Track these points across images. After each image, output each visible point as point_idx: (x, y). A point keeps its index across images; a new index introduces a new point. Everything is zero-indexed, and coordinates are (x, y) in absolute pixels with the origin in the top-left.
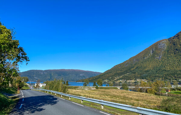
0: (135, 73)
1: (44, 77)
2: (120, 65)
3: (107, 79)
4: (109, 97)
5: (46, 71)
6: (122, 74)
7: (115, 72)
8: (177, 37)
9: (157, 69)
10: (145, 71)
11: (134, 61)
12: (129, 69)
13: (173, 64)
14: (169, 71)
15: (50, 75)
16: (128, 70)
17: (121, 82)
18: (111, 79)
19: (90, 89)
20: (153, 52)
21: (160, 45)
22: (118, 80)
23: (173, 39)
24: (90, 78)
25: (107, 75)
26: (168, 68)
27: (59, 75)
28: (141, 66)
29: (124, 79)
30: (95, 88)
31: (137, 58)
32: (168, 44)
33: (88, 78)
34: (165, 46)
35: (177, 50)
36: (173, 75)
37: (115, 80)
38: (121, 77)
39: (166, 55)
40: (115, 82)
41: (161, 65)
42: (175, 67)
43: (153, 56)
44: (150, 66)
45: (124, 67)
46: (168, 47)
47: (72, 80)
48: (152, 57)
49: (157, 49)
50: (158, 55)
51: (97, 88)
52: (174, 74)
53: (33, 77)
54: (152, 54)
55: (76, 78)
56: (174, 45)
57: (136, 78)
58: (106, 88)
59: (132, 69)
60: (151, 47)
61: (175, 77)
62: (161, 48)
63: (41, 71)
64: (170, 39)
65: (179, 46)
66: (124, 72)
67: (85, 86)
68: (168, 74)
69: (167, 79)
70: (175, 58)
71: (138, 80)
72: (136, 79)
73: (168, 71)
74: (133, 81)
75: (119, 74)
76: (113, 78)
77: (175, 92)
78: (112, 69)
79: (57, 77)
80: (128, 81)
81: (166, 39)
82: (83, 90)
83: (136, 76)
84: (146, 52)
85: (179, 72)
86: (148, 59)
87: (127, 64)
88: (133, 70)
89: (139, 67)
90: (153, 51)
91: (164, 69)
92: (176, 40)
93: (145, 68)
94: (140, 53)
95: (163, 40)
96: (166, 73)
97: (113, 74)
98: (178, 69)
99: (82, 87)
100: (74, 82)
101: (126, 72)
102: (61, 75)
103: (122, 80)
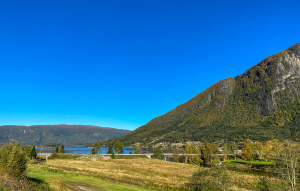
0: (184, 131)
1: (29, 138)
2: (161, 118)
3: (139, 142)
4: (124, 171)
5: (33, 128)
6: (163, 132)
7: (153, 130)
8: (247, 75)
9: (218, 124)
10: (199, 128)
11: (184, 111)
12: (176, 125)
13: (242, 117)
14: (236, 127)
15: (40, 134)
16: (174, 126)
17: (161, 147)
18: (146, 141)
19: (101, 159)
20: (212, 98)
21: (222, 86)
22: (156, 142)
23: (242, 78)
24: (111, 140)
25: (140, 135)
26: (234, 124)
27: (56, 135)
28: (194, 120)
29: (167, 141)
30: (109, 158)
31: (187, 106)
32: (235, 86)
33: (107, 139)
34: (230, 88)
35: (247, 95)
36: (240, 135)
37: (152, 142)
38: (162, 137)
39: (232, 103)
40: (152, 147)
41: (224, 118)
42: (243, 122)
43: (213, 105)
44: (207, 120)
45: (167, 121)
46: (235, 90)
47: (80, 144)
48: (210, 105)
49: (218, 93)
50: (219, 103)
51: (113, 157)
52: (241, 133)
53: (7, 138)
54: (210, 100)
55: (87, 140)
56: (243, 87)
57: (185, 139)
58: (127, 157)
59: (180, 125)
60: (210, 90)
61: (244, 138)
62: (225, 91)
63: (24, 128)
64: (237, 78)
65: (251, 89)
66: (168, 129)
67: (94, 153)
68: (233, 133)
69: (233, 140)
70: (244, 108)
71: (188, 142)
72: (185, 141)
73: (234, 128)
74: (181, 144)
75: (159, 133)
76: (148, 140)
77: (233, 161)
78: (149, 125)
79: (52, 139)
80: (173, 145)
81: (231, 79)
82: (88, 160)
83: (186, 136)
84: (202, 97)
85: (250, 130)
86: (205, 108)
87: (172, 116)
88: (182, 127)
89: (190, 122)
90: (212, 95)
91: (228, 125)
92: (245, 80)
93: (199, 123)
94: (193, 99)
95: (227, 80)
96: (231, 131)
97: (149, 133)
98: (248, 125)
99: (88, 155)
100: (83, 147)
101: (171, 129)
102: (59, 135)
103: (163, 142)
